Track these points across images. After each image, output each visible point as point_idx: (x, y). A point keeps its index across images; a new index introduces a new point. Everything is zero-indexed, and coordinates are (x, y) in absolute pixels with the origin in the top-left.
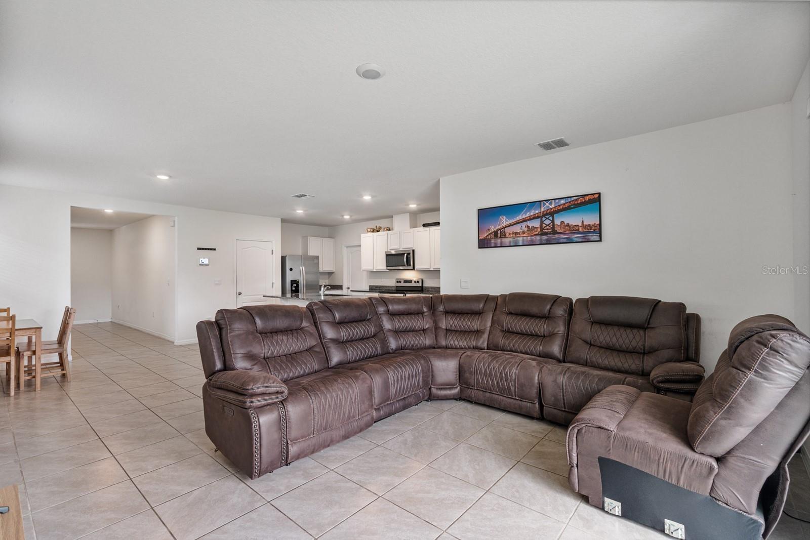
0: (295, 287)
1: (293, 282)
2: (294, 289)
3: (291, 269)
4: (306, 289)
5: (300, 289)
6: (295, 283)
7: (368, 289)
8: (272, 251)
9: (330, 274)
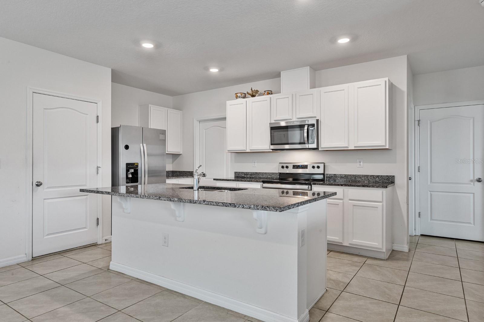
0: (132, 173)
1: (129, 166)
2: (130, 176)
3: (127, 147)
4: (148, 176)
5: (139, 176)
6: (132, 168)
7: (232, 177)
8: (98, 117)
9: (175, 156)
